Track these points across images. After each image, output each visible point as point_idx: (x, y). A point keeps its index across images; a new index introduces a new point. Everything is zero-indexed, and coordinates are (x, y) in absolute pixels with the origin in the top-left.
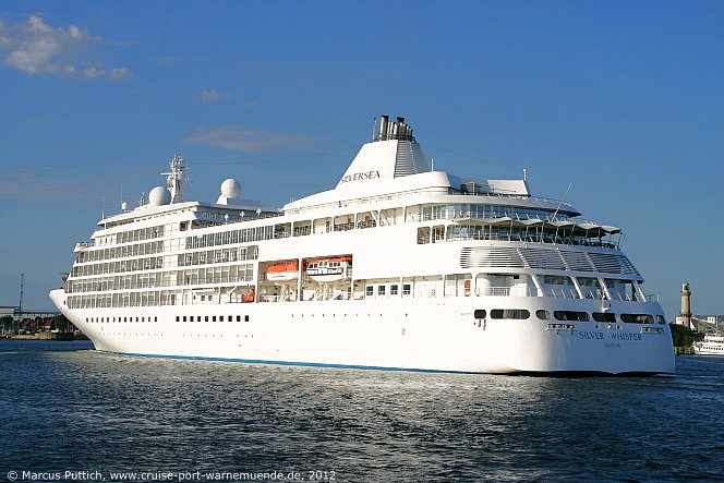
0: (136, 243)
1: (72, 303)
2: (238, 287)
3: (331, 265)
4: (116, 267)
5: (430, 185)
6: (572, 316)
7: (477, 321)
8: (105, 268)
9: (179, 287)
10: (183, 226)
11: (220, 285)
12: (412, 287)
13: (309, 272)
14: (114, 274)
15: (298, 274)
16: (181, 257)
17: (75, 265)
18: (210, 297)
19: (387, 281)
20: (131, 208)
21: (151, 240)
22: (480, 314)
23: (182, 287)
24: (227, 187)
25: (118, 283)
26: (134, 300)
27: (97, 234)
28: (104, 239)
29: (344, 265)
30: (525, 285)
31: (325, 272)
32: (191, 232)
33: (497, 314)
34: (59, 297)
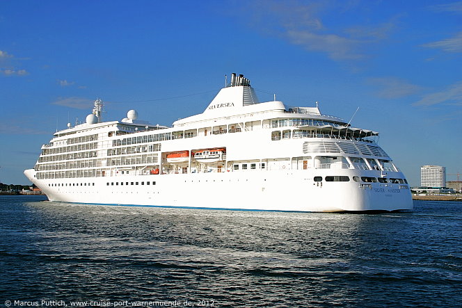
0: (80, 144)
1: (39, 176)
2: (148, 167)
3: (211, 153)
4: (67, 157)
5: (273, 109)
6: (370, 179)
7: (316, 183)
8: (60, 158)
9: (108, 167)
10: (110, 134)
11: (135, 165)
12: (266, 165)
13: (195, 157)
14: (66, 161)
15: (189, 159)
16: (109, 151)
17: (41, 156)
18: (128, 172)
19: (249, 161)
20: (72, 126)
21: (89, 142)
22: (318, 179)
23: (111, 167)
24: (131, 114)
25: (68, 165)
26: (79, 174)
27: (54, 139)
28: (59, 142)
29: (220, 153)
30: (341, 162)
31: (207, 157)
32: (115, 137)
33: (330, 179)
34: (31, 173)
